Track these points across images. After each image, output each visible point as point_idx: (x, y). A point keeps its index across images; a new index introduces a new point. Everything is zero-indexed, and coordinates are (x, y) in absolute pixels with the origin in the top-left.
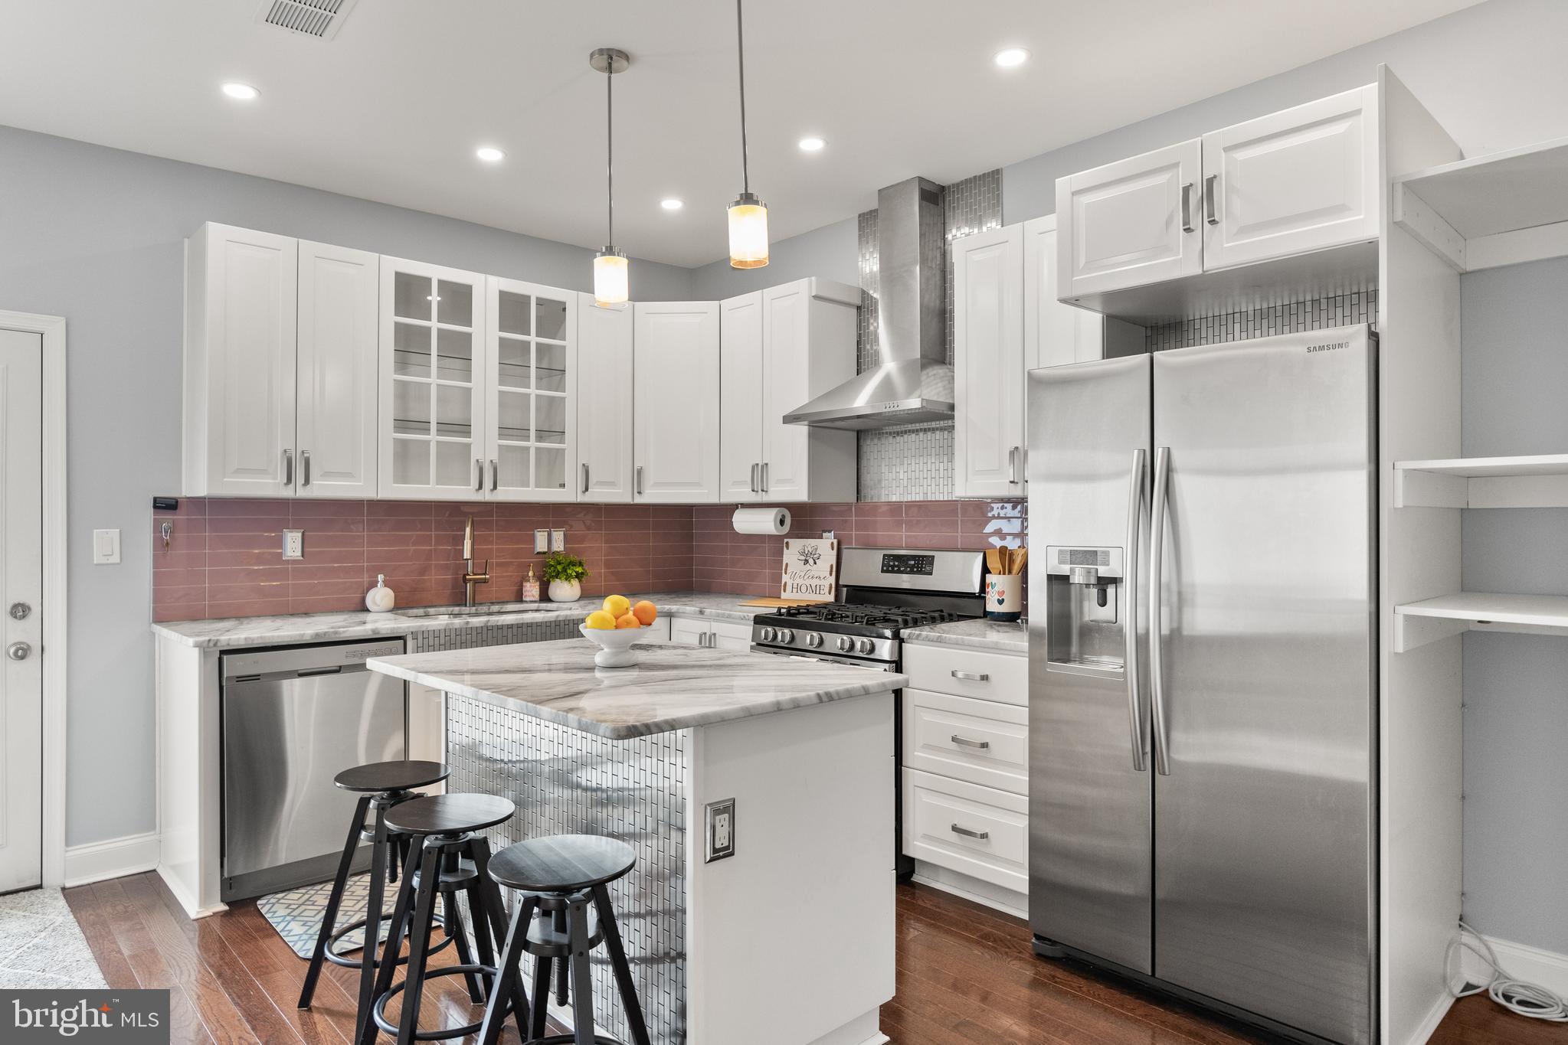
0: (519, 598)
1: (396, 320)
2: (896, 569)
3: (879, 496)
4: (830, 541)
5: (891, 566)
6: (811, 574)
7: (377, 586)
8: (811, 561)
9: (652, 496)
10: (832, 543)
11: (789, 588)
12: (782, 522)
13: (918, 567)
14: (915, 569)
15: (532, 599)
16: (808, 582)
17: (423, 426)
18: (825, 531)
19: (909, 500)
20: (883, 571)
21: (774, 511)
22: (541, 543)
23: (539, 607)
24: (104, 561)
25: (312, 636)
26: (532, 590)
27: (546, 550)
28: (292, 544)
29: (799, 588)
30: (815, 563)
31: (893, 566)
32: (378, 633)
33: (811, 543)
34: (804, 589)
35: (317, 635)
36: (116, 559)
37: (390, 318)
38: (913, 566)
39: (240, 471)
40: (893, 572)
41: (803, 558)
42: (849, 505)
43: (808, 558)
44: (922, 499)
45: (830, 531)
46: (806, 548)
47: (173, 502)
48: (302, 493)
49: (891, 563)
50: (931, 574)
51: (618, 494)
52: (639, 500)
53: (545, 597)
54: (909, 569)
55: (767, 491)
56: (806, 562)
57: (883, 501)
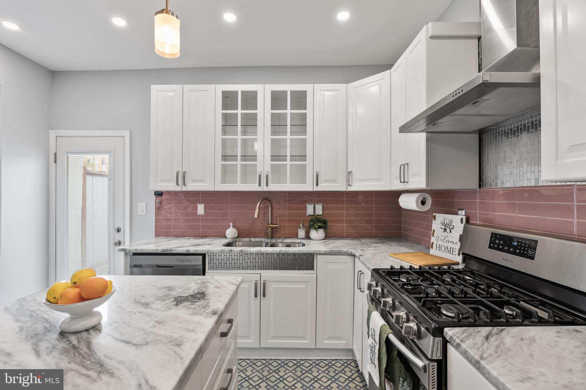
0: (296, 236)
1: (222, 112)
2: (501, 247)
3: (496, 184)
4: (461, 217)
5: (497, 244)
6: (448, 239)
7: (230, 228)
8: (448, 230)
9: (357, 187)
10: (462, 219)
11: (434, 246)
12: (423, 203)
13: (520, 249)
14: (518, 251)
15: (301, 237)
16: (446, 244)
17: (234, 157)
18: (459, 209)
19: (522, 185)
20: (490, 247)
21: (416, 195)
22: (310, 210)
23: (301, 242)
24: (141, 214)
25: (161, 251)
26: (302, 233)
27: (313, 214)
28: (201, 209)
29: (440, 247)
30: (451, 232)
31: (499, 245)
32: (189, 252)
33: (449, 217)
34: (443, 249)
35: (163, 250)
36: (144, 213)
37: (220, 111)
38: (516, 248)
39: (162, 181)
40: (498, 249)
41: (443, 227)
42: (474, 192)
43: (447, 227)
44: (533, 184)
45: (462, 210)
46: (445, 221)
47: (160, 193)
48: (185, 189)
49: (497, 242)
50: (533, 258)
51: (340, 186)
52: (350, 189)
53: (308, 237)
54: (512, 250)
55: (408, 182)
56: (445, 230)
57: (500, 187)
